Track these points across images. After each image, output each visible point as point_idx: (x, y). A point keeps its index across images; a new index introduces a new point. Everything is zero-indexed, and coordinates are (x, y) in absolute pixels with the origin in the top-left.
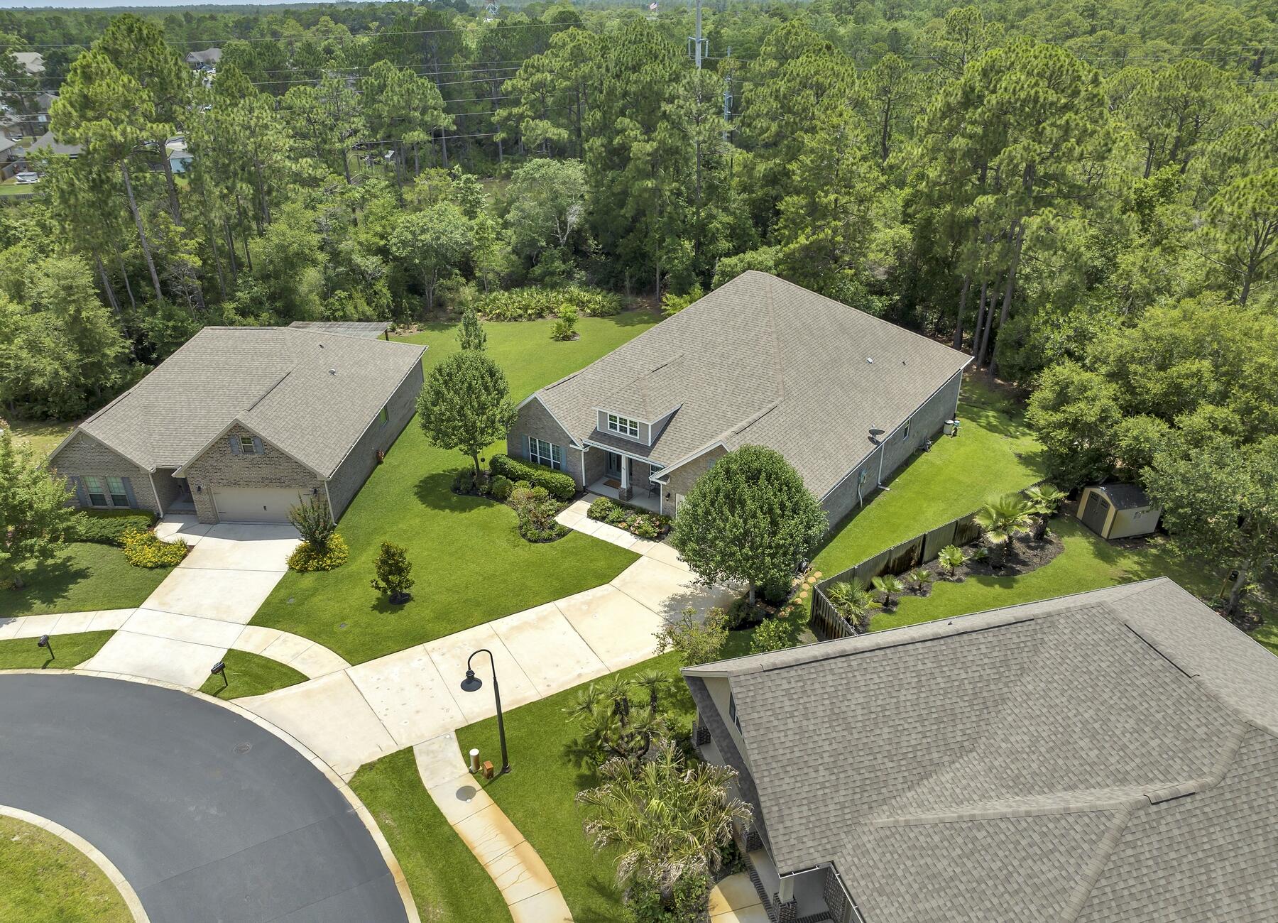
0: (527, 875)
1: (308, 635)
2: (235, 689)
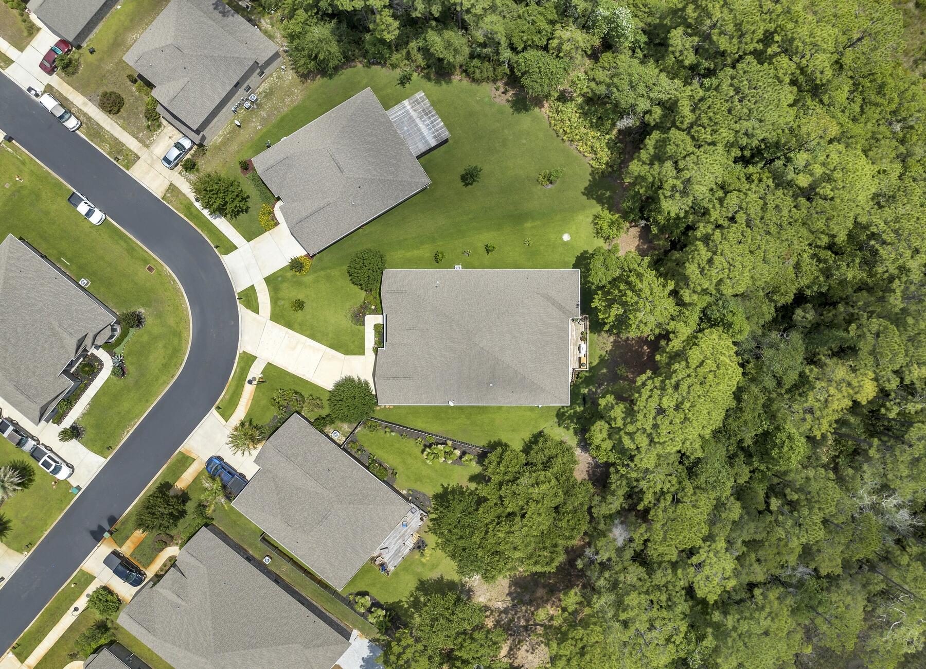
1: (271, 298)
2: (244, 301)
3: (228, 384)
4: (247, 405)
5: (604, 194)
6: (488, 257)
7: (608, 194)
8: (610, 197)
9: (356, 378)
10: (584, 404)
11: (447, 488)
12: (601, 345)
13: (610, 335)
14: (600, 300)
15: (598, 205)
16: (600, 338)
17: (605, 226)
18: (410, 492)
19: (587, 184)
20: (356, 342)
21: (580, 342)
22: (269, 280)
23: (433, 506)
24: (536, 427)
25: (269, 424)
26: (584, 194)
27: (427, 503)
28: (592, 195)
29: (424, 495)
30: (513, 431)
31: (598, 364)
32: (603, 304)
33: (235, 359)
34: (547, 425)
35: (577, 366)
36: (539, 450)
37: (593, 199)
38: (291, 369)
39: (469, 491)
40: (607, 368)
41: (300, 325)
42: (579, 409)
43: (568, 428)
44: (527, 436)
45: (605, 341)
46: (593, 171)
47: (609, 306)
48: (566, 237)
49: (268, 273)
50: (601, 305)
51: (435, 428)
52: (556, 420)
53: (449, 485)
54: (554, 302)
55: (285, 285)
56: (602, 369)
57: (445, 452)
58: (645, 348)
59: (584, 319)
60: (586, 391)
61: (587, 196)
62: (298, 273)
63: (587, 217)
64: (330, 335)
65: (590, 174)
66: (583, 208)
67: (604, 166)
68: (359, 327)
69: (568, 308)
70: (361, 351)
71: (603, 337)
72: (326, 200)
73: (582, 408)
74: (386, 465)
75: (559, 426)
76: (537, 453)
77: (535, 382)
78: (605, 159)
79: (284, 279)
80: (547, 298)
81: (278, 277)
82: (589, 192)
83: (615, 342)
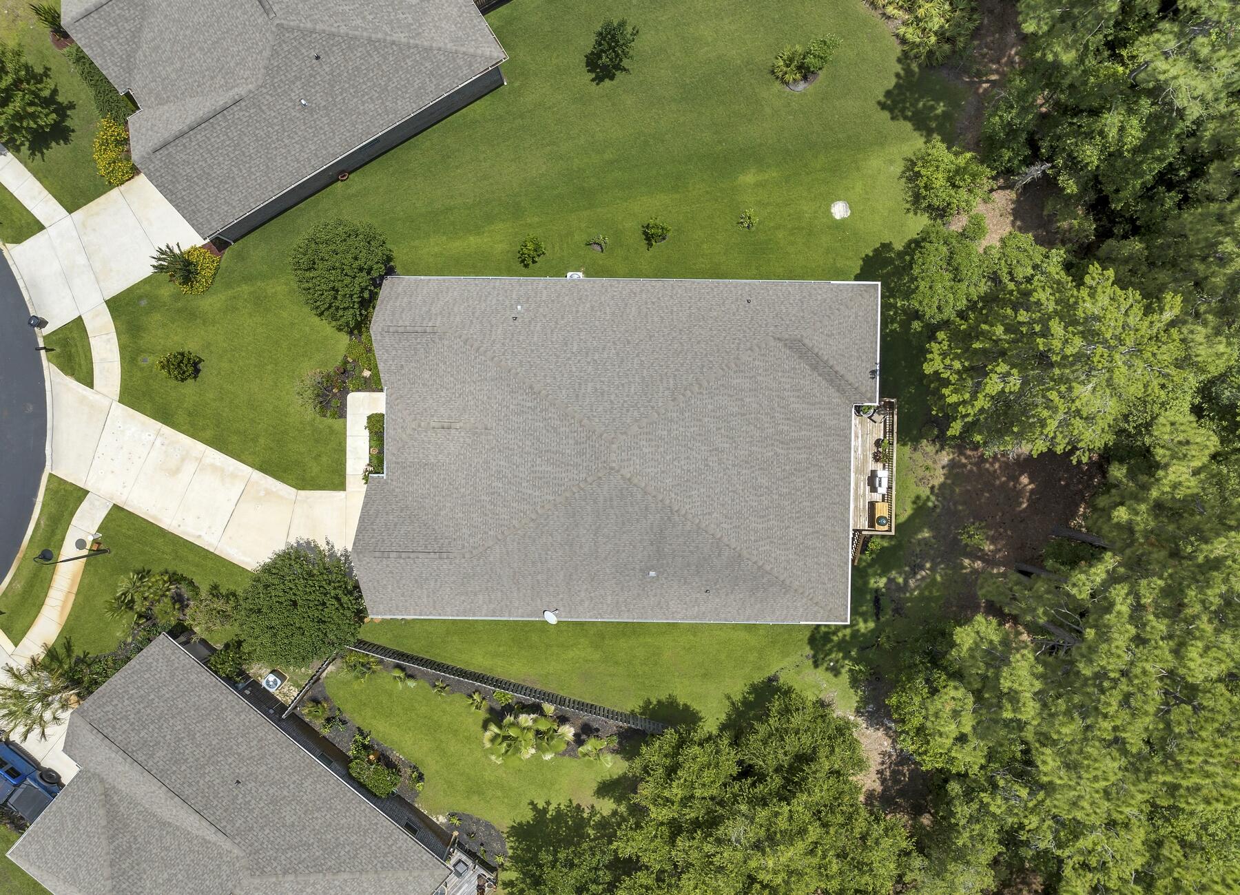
0: (59, 609)
1: (123, 348)
2: (58, 356)
3: (20, 555)
4: (63, 608)
5: (933, 108)
6: (650, 253)
7: (941, 108)
8: (945, 115)
9: (323, 546)
10: (877, 615)
11: (545, 811)
12: (921, 473)
13: (942, 448)
14: (944, 355)
15: (916, 134)
16: (918, 455)
17: (940, 180)
18: (455, 821)
19: (891, 83)
20: (324, 459)
21: (872, 465)
22: (117, 305)
23: (510, 852)
24: (760, 668)
25: (115, 654)
26: (883, 106)
27: (496, 846)
28: (903, 111)
29: (488, 826)
30: (705, 676)
31: (911, 518)
32: (957, 365)
33: (35, 495)
34: (785, 663)
35: (864, 523)
36: (771, 735)
37: (906, 118)
38: (169, 520)
39: (597, 818)
40: (931, 528)
41: (190, 414)
42: (865, 626)
43: (836, 672)
44: (738, 688)
45: (930, 463)
46: (905, 53)
47: (977, 372)
48: (839, 210)
49: (117, 286)
50: (949, 367)
51: (516, 668)
52: (808, 651)
53: (548, 803)
54: (818, 364)
55: (157, 317)
56: (920, 530)
57: (538, 732)
58: (1024, 480)
59: (886, 407)
60: (882, 582)
61: (891, 110)
62: (185, 289)
63: (892, 162)
64: (262, 441)
65: (899, 61)
66: (881, 140)
67: (933, 39)
68: (329, 421)
69: (851, 379)
70: (336, 481)
71: (925, 454)
72: (231, 93)
73: (871, 625)
74: (396, 755)
75: (816, 665)
76: (765, 742)
77: (768, 568)
78: (936, 23)
79: (155, 304)
80: (799, 348)
81: (140, 298)
82: (894, 103)
83: (952, 465)
